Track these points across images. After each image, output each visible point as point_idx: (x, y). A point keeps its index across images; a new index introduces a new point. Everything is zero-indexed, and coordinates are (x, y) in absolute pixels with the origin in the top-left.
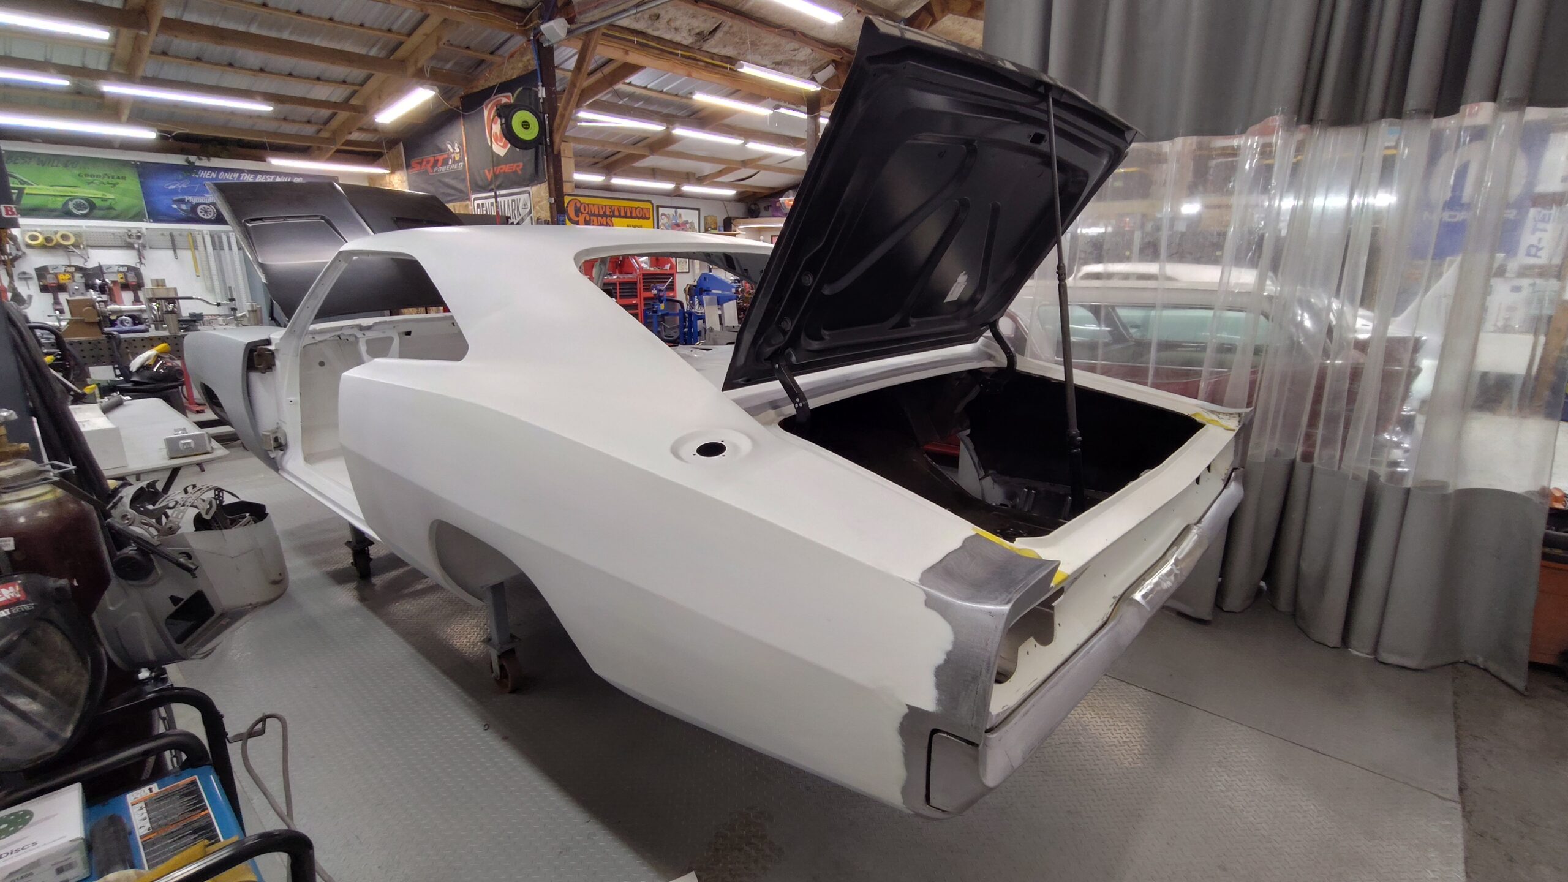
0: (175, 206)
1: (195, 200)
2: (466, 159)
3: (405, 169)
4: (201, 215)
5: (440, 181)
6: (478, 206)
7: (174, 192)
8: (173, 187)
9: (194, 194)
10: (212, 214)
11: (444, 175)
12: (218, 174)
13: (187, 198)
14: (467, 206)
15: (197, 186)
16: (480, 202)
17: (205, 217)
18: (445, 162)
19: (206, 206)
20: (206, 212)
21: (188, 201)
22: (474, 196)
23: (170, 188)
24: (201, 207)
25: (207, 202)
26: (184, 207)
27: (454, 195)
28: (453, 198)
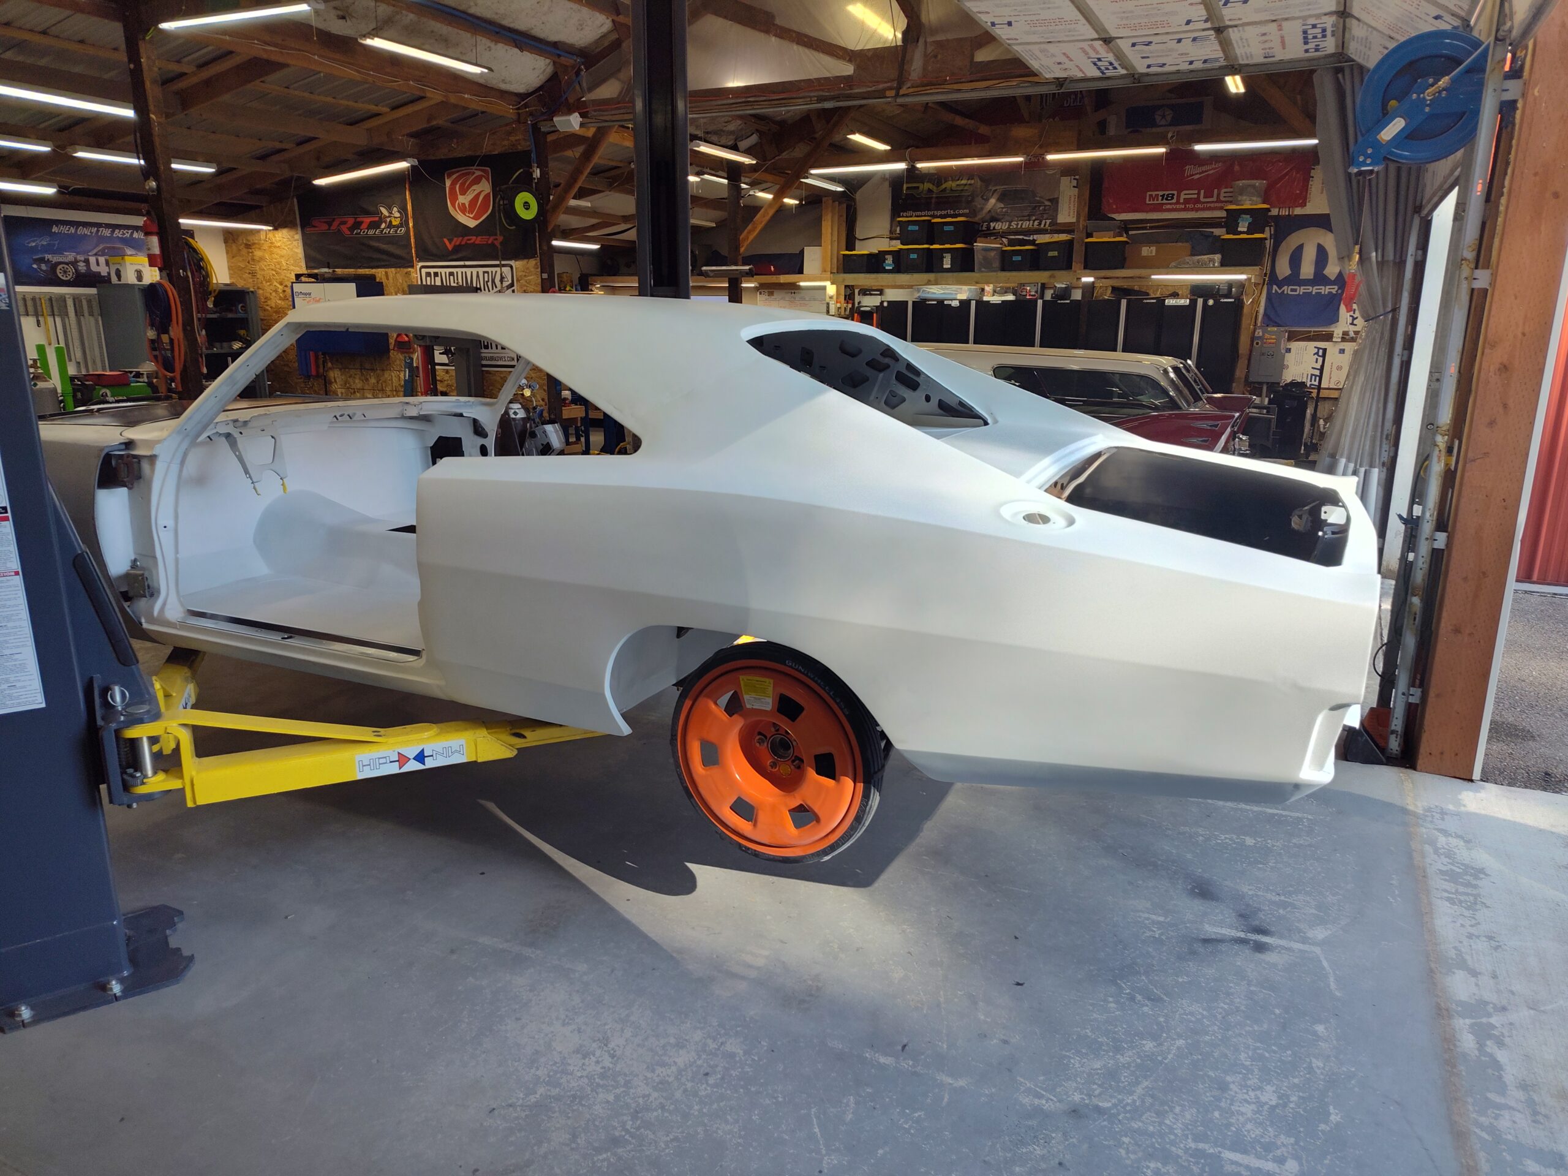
0: (35, 266)
1: (55, 259)
2: (411, 225)
3: (299, 229)
4: (60, 275)
5: (363, 244)
6: (428, 274)
7: (34, 250)
8: (34, 244)
9: (54, 253)
10: (71, 274)
11: (371, 238)
12: (77, 229)
13: (48, 257)
14: (408, 273)
15: (57, 242)
16: (432, 271)
17: (64, 278)
18: (375, 225)
19: (66, 266)
20: (65, 272)
21: (48, 259)
22: (421, 264)
23: (30, 245)
24: (61, 266)
25: (66, 261)
26: (44, 267)
27: (384, 261)
28: (383, 263)
